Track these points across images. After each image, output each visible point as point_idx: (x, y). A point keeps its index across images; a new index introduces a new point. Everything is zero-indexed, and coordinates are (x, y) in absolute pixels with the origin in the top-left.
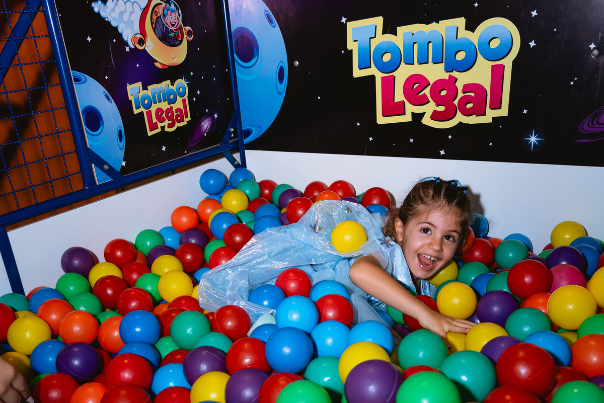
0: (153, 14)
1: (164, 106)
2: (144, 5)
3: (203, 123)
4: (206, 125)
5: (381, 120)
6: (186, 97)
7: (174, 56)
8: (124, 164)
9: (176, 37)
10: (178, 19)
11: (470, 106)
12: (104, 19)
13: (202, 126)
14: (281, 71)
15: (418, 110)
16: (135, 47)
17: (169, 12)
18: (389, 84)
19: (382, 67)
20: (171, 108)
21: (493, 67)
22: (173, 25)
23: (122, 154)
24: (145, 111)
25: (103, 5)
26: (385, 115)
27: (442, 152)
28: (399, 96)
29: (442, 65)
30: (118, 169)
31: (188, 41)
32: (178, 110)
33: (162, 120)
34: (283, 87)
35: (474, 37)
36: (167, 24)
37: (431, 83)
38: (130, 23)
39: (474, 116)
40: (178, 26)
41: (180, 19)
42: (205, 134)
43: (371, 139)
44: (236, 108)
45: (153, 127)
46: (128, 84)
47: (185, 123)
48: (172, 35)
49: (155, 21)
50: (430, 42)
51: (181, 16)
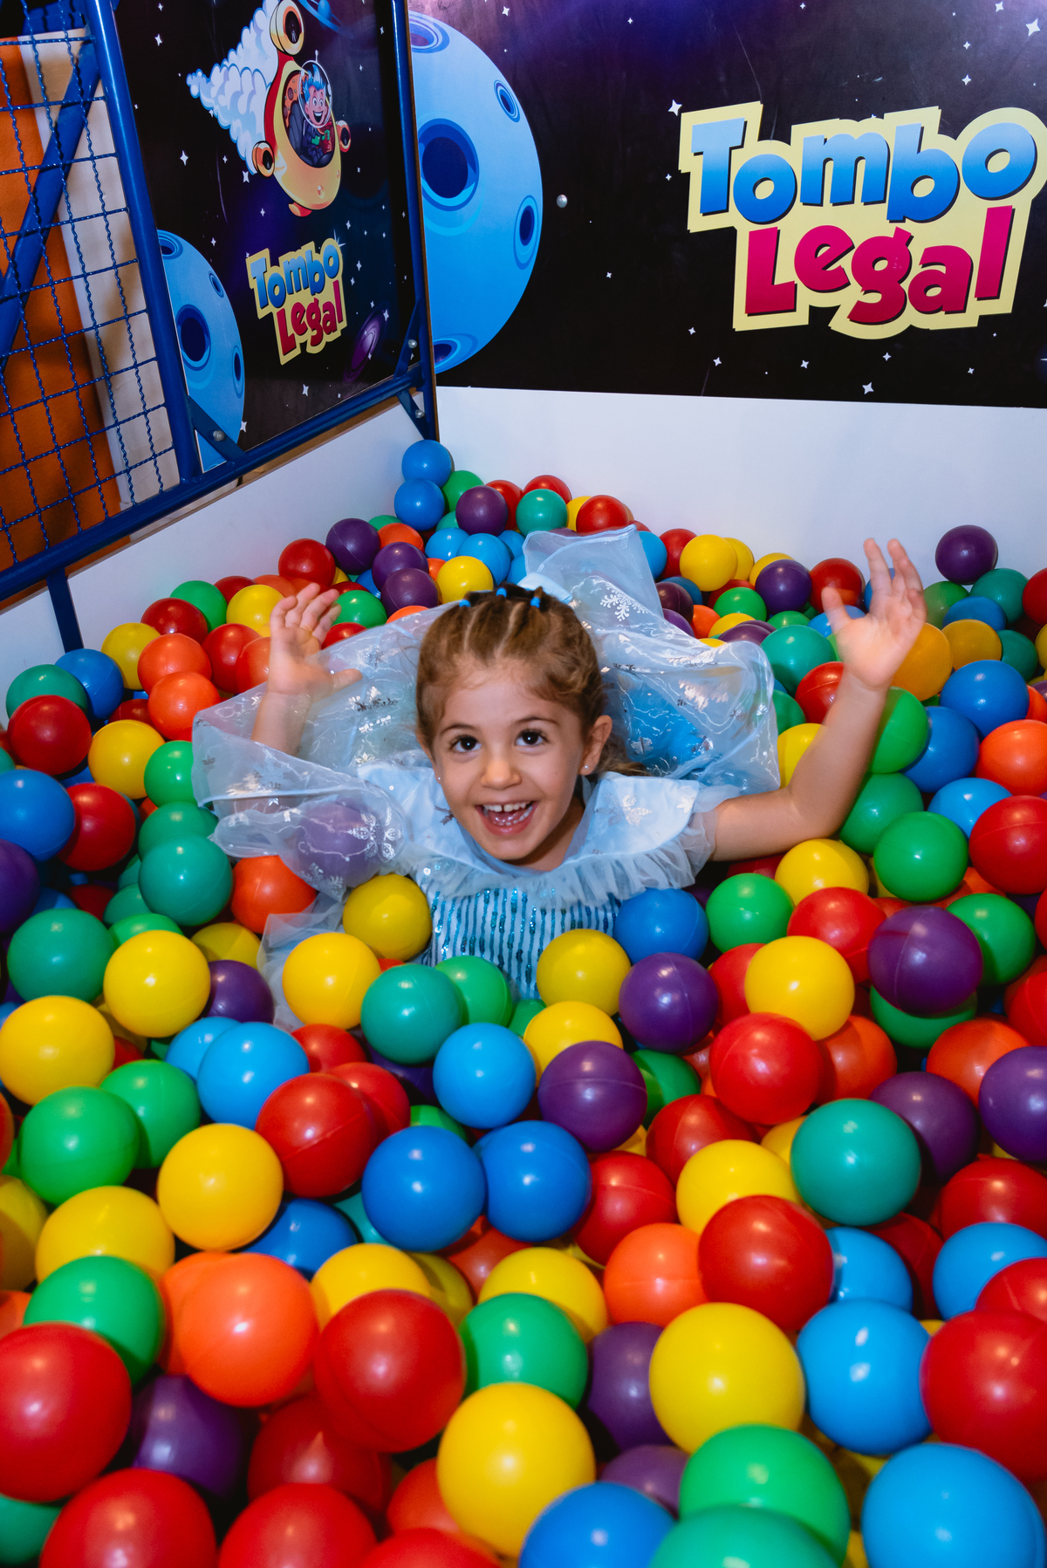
0: (287, 97)
1: (305, 298)
2: (270, 79)
3: (365, 333)
4: (371, 335)
5: (742, 321)
6: (339, 278)
7: (319, 188)
8: (243, 426)
9: (323, 144)
10: (326, 105)
11: (934, 292)
12: (206, 112)
13: (365, 337)
14: (527, 216)
15: (824, 300)
16: (258, 170)
17: (312, 89)
18: (765, 246)
19: (751, 210)
20: (316, 301)
21: (990, 211)
22: (318, 119)
23: (239, 405)
24: (275, 311)
25: (204, 79)
26: (751, 311)
27: (868, 388)
28: (785, 272)
29: (884, 208)
30: (235, 438)
31: (343, 154)
32: (328, 306)
33: (301, 330)
34: (530, 251)
35: (956, 150)
36: (308, 117)
37: (857, 246)
38: (248, 118)
39: (942, 313)
40: (327, 120)
41: (330, 105)
42: (370, 356)
43: (717, 362)
44: (417, 298)
45: (289, 345)
46: (248, 255)
47: (336, 335)
48: (316, 141)
49: (289, 112)
50: (861, 158)
51: (331, 98)
